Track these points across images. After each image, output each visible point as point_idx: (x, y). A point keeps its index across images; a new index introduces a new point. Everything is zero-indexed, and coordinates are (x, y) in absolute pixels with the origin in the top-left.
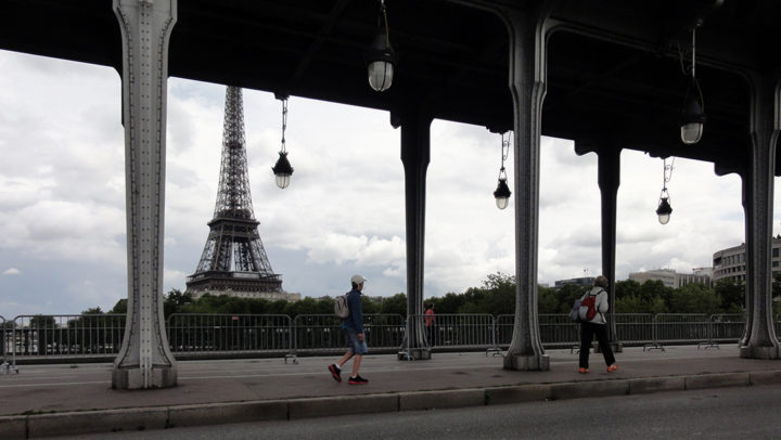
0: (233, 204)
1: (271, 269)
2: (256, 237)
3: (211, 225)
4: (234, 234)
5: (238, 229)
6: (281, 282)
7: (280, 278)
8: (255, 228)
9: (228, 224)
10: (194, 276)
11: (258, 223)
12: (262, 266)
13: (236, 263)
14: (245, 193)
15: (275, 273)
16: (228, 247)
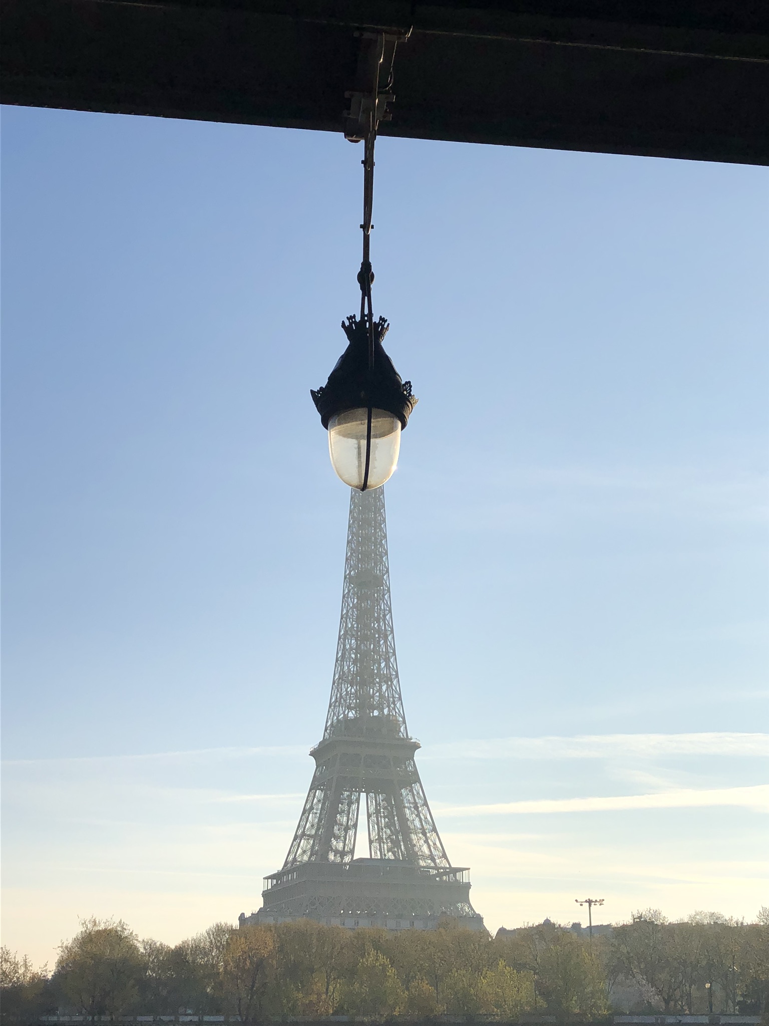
0: (364, 704)
1: (444, 856)
2: (414, 778)
3: (315, 754)
4: (362, 771)
5: (371, 761)
6: (468, 886)
7: (464, 878)
8: (410, 757)
9: (350, 750)
10: (277, 876)
11: (416, 746)
12: (425, 849)
13: (371, 842)
14: (388, 679)
15: (454, 865)
16: (350, 804)
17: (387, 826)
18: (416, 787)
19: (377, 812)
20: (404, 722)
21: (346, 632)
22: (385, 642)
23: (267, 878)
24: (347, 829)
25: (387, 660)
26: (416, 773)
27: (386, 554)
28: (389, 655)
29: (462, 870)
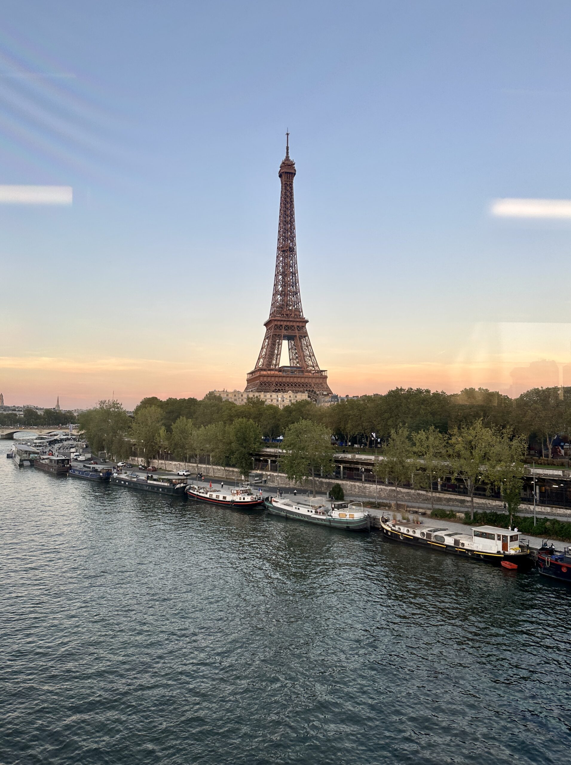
1: (317, 366)
2: (305, 335)
3: (266, 325)
4: (284, 332)
5: (287, 328)
6: (326, 377)
7: (325, 374)
8: (304, 327)
9: (279, 323)
10: (251, 373)
11: (307, 322)
12: (310, 363)
13: (290, 360)
14: (296, 293)
15: (321, 369)
16: (279, 345)
17: (296, 353)
18: (307, 338)
19: (292, 348)
20: (302, 311)
21: (278, 273)
22: (295, 277)
23: (248, 374)
24: (277, 355)
25: (296, 284)
26: (306, 332)
27: (295, 237)
28: (295, 283)
29: (325, 371)
